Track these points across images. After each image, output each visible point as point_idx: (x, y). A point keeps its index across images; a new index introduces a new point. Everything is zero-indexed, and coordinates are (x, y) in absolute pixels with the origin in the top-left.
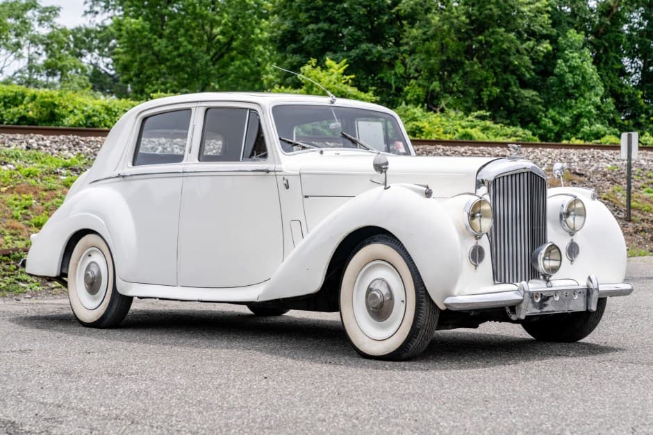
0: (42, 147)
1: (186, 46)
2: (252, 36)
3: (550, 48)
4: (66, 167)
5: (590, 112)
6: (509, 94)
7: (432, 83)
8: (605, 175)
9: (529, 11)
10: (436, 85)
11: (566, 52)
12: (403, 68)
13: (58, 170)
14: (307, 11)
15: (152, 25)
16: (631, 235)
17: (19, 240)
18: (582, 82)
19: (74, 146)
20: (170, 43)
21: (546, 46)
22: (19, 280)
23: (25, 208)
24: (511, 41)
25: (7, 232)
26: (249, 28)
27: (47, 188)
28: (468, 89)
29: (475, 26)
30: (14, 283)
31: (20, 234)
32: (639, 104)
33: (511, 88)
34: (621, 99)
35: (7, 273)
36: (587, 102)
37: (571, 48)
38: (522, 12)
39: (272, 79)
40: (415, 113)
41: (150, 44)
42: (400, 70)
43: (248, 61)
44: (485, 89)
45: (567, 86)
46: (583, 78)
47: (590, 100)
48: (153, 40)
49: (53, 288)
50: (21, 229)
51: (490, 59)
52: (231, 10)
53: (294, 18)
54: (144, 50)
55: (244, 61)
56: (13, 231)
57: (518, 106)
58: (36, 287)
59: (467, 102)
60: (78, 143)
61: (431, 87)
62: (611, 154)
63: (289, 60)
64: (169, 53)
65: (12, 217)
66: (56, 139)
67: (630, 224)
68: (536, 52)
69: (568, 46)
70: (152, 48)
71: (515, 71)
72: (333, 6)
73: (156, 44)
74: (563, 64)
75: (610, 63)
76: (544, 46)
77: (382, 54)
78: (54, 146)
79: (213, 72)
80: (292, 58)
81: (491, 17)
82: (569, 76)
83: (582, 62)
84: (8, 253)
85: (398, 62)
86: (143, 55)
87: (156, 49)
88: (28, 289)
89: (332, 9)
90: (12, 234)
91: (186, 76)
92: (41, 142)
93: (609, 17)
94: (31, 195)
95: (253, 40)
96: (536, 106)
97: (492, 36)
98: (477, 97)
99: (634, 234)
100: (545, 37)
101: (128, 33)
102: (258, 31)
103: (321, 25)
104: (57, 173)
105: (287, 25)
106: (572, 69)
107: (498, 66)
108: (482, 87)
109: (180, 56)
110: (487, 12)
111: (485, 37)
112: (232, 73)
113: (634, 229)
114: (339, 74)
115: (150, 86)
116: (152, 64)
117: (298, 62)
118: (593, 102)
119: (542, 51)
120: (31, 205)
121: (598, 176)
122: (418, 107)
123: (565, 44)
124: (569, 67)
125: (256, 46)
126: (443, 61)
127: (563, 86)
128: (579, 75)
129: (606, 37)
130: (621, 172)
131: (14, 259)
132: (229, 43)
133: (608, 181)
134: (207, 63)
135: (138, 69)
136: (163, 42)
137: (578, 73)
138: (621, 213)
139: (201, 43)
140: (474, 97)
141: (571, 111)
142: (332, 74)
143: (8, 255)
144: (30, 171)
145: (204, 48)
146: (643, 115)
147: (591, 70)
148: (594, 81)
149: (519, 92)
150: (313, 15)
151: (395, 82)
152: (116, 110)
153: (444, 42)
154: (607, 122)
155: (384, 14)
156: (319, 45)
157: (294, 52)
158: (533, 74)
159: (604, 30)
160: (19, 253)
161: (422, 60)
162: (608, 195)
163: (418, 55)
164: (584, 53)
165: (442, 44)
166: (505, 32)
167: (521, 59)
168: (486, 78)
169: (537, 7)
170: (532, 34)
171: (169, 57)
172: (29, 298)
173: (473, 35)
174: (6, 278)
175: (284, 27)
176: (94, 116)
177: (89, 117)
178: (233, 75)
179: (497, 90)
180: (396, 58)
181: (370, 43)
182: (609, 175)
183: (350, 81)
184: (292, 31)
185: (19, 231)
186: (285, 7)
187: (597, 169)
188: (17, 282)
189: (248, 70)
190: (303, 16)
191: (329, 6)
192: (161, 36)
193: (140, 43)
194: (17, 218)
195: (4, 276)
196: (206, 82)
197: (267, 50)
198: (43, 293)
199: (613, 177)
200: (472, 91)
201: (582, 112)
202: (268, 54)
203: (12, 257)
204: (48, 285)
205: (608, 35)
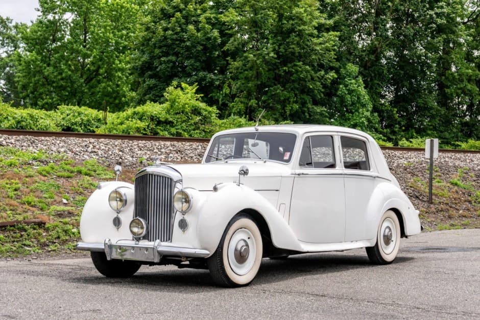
0: (10, 144)
1: (67, 72)
2: (114, 66)
3: (336, 76)
4: (35, 159)
5: (363, 123)
6: (306, 109)
7: (250, 100)
8: (406, 170)
9: (321, 50)
10: (253, 102)
11: (346, 80)
12: (229, 89)
13: (31, 162)
14: (160, 47)
15: (42, 58)
16: (434, 214)
17: (16, 214)
18: (357, 101)
19: (31, 143)
20: (55, 70)
21: (332, 75)
22: (24, 245)
23: (16, 190)
24: (307, 71)
25: (7, 208)
26: (112, 60)
27: (28, 175)
28: (276, 105)
29: (281, 59)
30: (21, 247)
31: (17, 210)
32: (394, 118)
33: (307, 105)
34: (382, 114)
35: (16, 240)
36: (361, 116)
37: (350, 77)
38: (316, 50)
39: (133, 97)
40: (241, 122)
41: (42, 70)
42: (226, 90)
43: (111, 83)
44: (288, 105)
45: (346, 104)
46: (358, 98)
47: (363, 114)
48: (43, 68)
49: (49, 251)
50: (17, 206)
51: (291, 84)
52: (98, 47)
53: (150, 53)
54: (37, 75)
55: (108, 83)
56: (11, 208)
57: (312, 118)
58: (37, 250)
59: (275, 115)
60: (34, 142)
61: (250, 104)
62: (401, 154)
63: (147, 83)
64: (55, 77)
65: (8, 197)
66: (18, 138)
67: (432, 206)
68: (326, 79)
69: (347, 75)
70: (43, 73)
71: (309, 92)
72: (179, 44)
73: (46, 70)
74: (344, 88)
75: (374, 88)
76: (332, 74)
77: (214, 79)
78: (18, 143)
79: (86, 91)
80: (149, 81)
81: (293, 53)
82: (348, 97)
83: (358, 87)
84: (13, 224)
85: (226, 86)
86: (37, 78)
87: (46, 74)
88: (32, 252)
89: (178, 47)
90: (11, 210)
91: (67, 93)
92: (8, 141)
93: (375, 55)
94: (17, 181)
95: (114, 68)
96: (324, 119)
97: (294, 68)
98: (283, 111)
99: (436, 213)
100: (332, 68)
101: (25, 62)
102: (117, 62)
103: (170, 58)
104: (30, 164)
105: (145, 57)
106: (351, 92)
107: (297, 89)
108: (286, 104)
109: (62, 79)
110: (290, 50)
111: (288, 68)
112: (99, 92)
113: (435, 209)
114: (192, 93)
115: (41, 100)
116: (43, 85)
117: (154, 85)
118: (365, 115)
119: (330, 79)
120: (19, 188)
121: (401, 170)
122: (243, 118)
123: (345, 74)
124: (348, 90)
125: (117, 72)
126: (258, 85)
127: (344, 104)
128: (355, 96)
129: (372, 69)
130: (416, 167)
131: (18, 229)
132: (97, 71)
133: (409, 173)
134: (81, 84)
135: (33, 88)
136: (51, 69)
137: (354, 94)
138: (424, 198)
139: (77, 70)
140: (280, 111)
141: (349, 122)
142: (188, 93)
143: (14, 226)
144: (11, 162)
145: (79, 74)
146: (397, 126)
147: (364, 93)
148: (366, 101)
149: (313, 108)
150: (164, 50)
151: (222, 100)
152: (37, 117)
153: (259, 71)
154: (374, 130)
155: (216, 51)
156: (169, 72)
157: (151, 77)
158: (322, 95)
159: (370, 64)
160: (21, 224)
161: (243, 84)
162: (412, 184)
163: (239, 81)
164: (359, 80)
165: (257, 72)
166: (303, 64)
167: (315, 84)
168: (289, 98)
169: (327, 47)
170: (321, 66)
171: (55, 80)
172: (36, 259)
173: (280, 66)
174: (15, 243)
175: (142, 59)
176: (22, 121)
177: (19, 122)
178: (100, 93)
179: (296, 106)
180: (224, 83)
181: (205, 71)
182: (408, 170)
183: (200, 98)
184: (149, 62)
185: (16, 207)
186: (143, 45)
187: (399, 164)
188: (23, 246)
189: (111, 90)
190: (157, 51)
191: (176, 44)
192: (49, 65)
193: (34, 70)
194: (11, 198)
195: (14, 242)
196: (81, 98)
197: (124, 76)
198: (44, 255)
199: (412, 171)
200: (279, 107)
201: (357, 123)
202: (125, 78)
203: (16, 227)
204: (45, 249)
205: (373, 68)
